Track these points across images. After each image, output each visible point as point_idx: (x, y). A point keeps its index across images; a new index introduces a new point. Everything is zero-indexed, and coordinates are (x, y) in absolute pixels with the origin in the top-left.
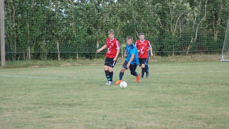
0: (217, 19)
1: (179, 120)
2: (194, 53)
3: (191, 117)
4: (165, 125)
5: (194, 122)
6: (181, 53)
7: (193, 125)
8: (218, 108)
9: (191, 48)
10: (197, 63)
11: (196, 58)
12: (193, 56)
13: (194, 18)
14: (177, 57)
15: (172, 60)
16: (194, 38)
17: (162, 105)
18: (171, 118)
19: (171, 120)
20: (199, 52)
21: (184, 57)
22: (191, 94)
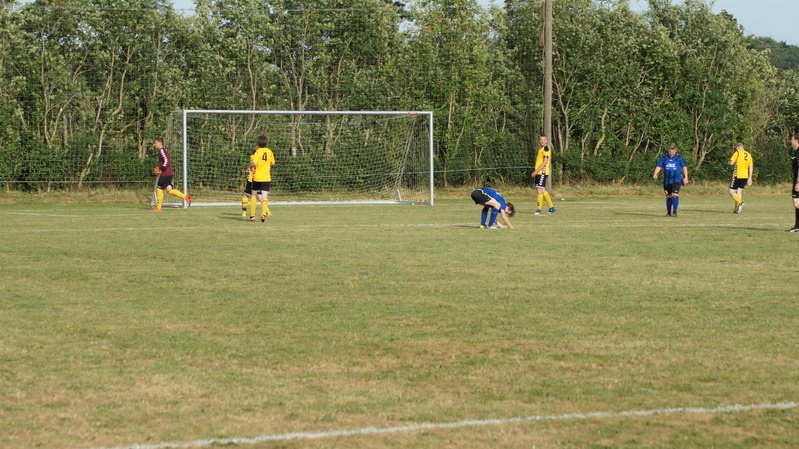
0: (146, 114)
1: (59, 337)
2: (94, 186)
3: (85, 331)
4: (29, 351)
5: (92, 343)
6: (67, 185)
7: (90, 350)
8: (146, 313)
9: (89, 175)
10: (101, 209)
11: (99, 197)
12: (93, 193)
13: (97, 110)
14: (57, 193)
15: (46, 201)
16: (95, 153)
17: (22, 302)
18: (42, 334)
19: (42, 338)
20: (105, 185)
21: (72, 194)
22: (86, 279)
